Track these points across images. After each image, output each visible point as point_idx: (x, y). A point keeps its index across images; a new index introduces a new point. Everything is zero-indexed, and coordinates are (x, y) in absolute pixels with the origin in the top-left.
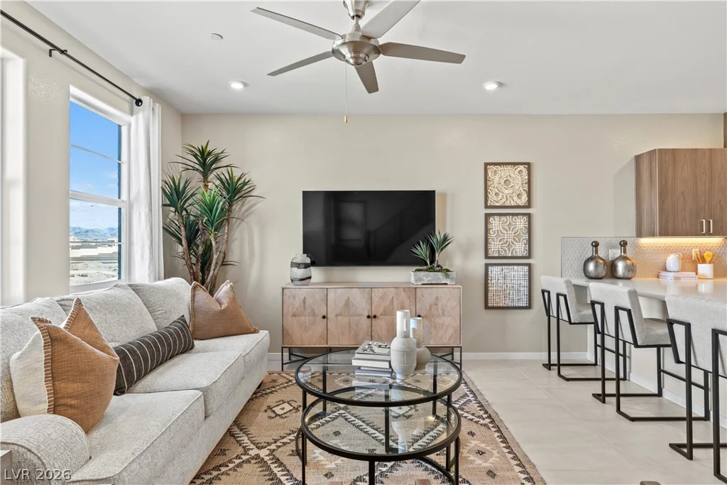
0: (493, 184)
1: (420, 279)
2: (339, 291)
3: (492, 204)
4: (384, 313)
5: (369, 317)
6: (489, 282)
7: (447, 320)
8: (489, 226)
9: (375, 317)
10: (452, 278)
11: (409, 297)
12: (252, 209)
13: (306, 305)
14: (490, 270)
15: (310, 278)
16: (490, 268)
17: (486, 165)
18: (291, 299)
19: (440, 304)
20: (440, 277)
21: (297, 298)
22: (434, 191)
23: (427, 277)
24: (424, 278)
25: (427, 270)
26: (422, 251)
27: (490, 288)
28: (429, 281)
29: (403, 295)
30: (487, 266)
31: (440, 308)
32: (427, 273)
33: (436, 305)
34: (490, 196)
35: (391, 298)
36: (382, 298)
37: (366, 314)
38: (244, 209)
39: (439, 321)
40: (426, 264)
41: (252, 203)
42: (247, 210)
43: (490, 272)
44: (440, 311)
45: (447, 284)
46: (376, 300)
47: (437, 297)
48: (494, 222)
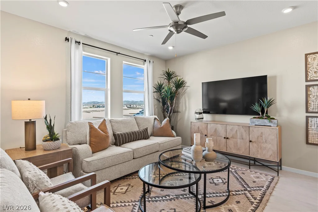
0: (313, 66)
1: (253, 122)
2: (212, 125)
3: (312, 79)
4: (233, 137)
5: (225, 138)
6: (309, 127)
7: (269, 146)
8: (309, 93)
9: (228, 138)
10: (274, 123)
11: (245, 131)
12: (186, 91)
13: (199, 129)
14: (310, 120)
15: (203, 118)
16: (310, 119)
17: (306, 55)
18: (194, 126)
19: (264, 136)
20: (266, 122)
21: (196, 126)
22: (266, 76)
23: (258, 122)
24: (256, 122)
25: (258, 118)
26: (257, 108)
27: (310, 132)
28: (259, 123)
29: (242, 130)
30: (307, 118)
31: (264, 139)
32: (258, 119)
33: (261, 136)
34: (310, 74)
35: (235, 130)
36: (232, 130)
37: (224, 137)
38: (183, 91)
39: (264, 145)
40: (259, 114)
41: (185, 89)
42: (184, 92)
43: (310, 122)
44: (264, 141)
45: (271, 126)
46: (228, 130)
47: (262, 132)
48: (313, 90)
